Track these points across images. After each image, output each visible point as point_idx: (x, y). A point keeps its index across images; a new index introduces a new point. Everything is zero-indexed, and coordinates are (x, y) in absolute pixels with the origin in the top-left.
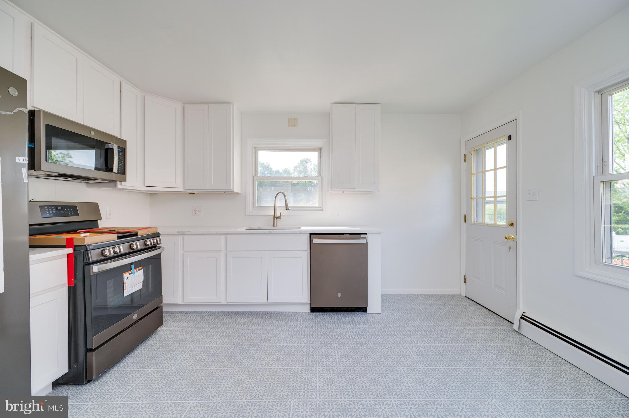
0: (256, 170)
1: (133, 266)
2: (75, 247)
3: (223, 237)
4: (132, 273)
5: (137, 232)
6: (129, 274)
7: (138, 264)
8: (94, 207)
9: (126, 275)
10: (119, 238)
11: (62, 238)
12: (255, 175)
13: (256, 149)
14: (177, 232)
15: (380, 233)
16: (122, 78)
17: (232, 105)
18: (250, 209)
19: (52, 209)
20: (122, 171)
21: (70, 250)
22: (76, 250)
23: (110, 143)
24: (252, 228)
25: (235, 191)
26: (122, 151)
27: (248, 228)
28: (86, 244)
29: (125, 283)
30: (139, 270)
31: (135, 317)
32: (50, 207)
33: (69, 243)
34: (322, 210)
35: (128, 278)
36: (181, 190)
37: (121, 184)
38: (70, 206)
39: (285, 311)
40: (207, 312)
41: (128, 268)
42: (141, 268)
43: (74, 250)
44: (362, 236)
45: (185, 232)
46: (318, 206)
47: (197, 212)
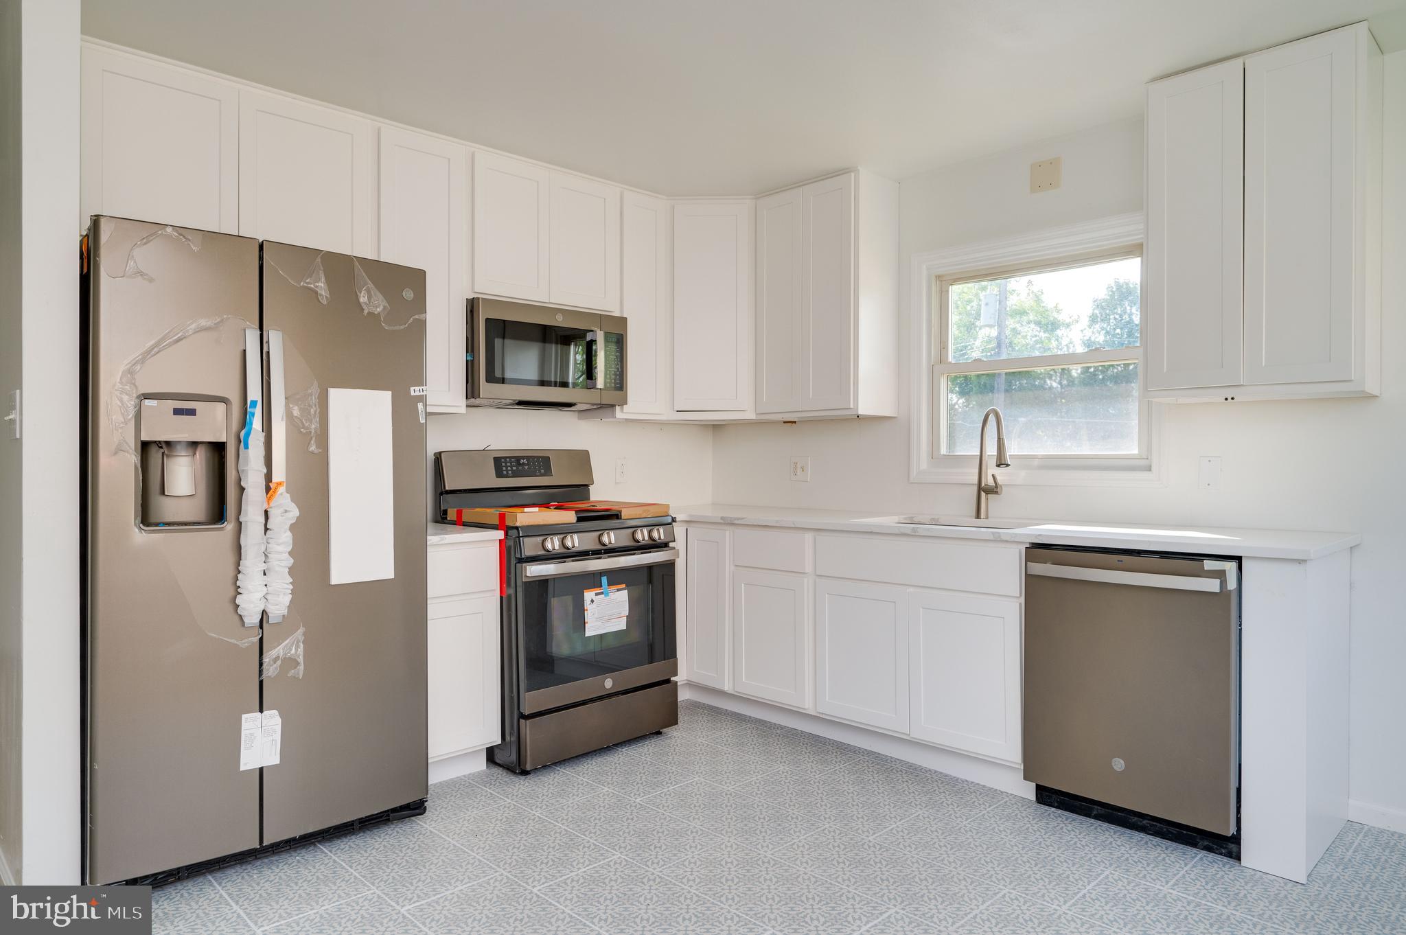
0: (943, 346)
1: (604, 580)
2: (507, 530)
3: (809, 536)
4: (602, 593)
5: (620, 512)
6: (597, 594)
7: (616, 577)
8: (582, 459)
9: (589, 595)
10: (580, 519)
11: (492, 515)
12: (942, 359)
13: (944, 281)
14: (722, 518)
15: (1301, 561)
16: (622, 186)
17: (853, 174)
18: (921, 461)
19: (511, 463)
20: (619, 382)
21: (500, 534)
22: (509, 534)
23: (593, 328)
24: (916, 520)
25: (862, 411)
26: (619, 341)
27: (905, 519)
28: (518, 524)
29: (587, 610)
30: (618, 590)
31: (609, 683)
32: (508, 460)
33: (501, 525)
34: (1149, 469)
35: (592, 601)
36: (750, 415)
37: (622, 410)
38: (538, 457)
39: (964, 778)
40: (782, 727)
41: (593, 580)
42: (624, 586)
43: (506, 534)
44: (1209, 565)
45: (738, 519)
46: (1136, 451)
47: (799, 471)
